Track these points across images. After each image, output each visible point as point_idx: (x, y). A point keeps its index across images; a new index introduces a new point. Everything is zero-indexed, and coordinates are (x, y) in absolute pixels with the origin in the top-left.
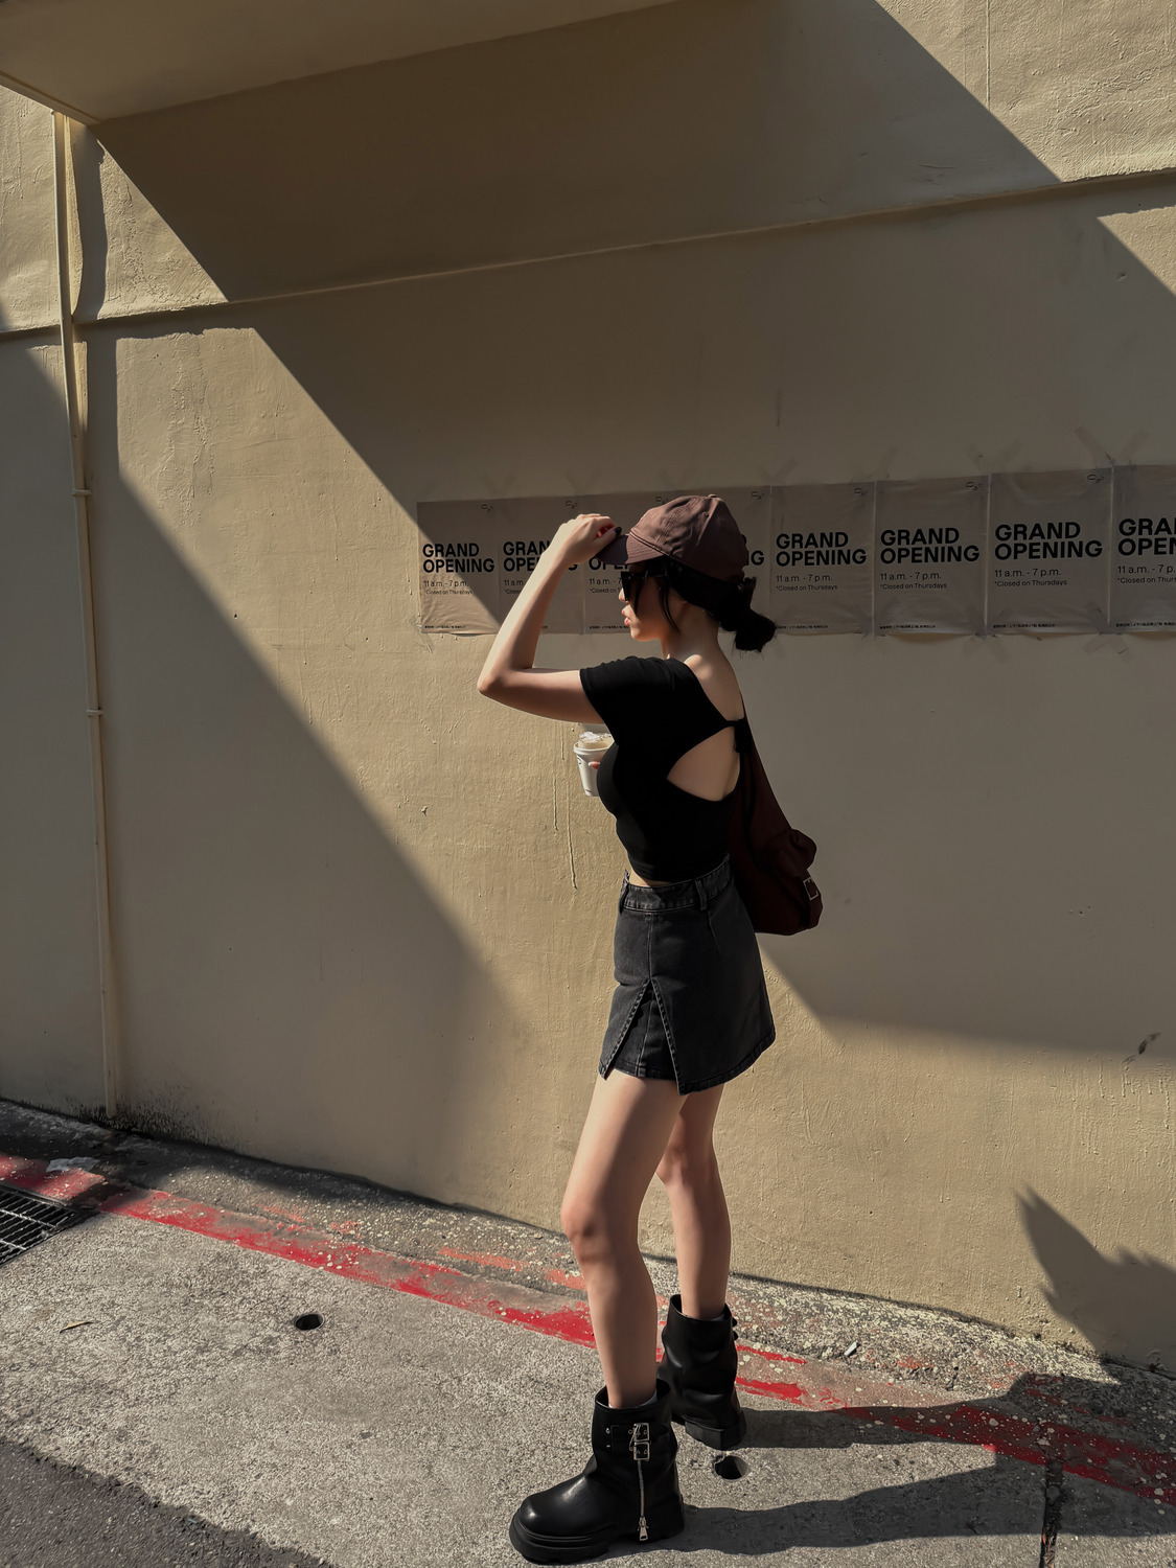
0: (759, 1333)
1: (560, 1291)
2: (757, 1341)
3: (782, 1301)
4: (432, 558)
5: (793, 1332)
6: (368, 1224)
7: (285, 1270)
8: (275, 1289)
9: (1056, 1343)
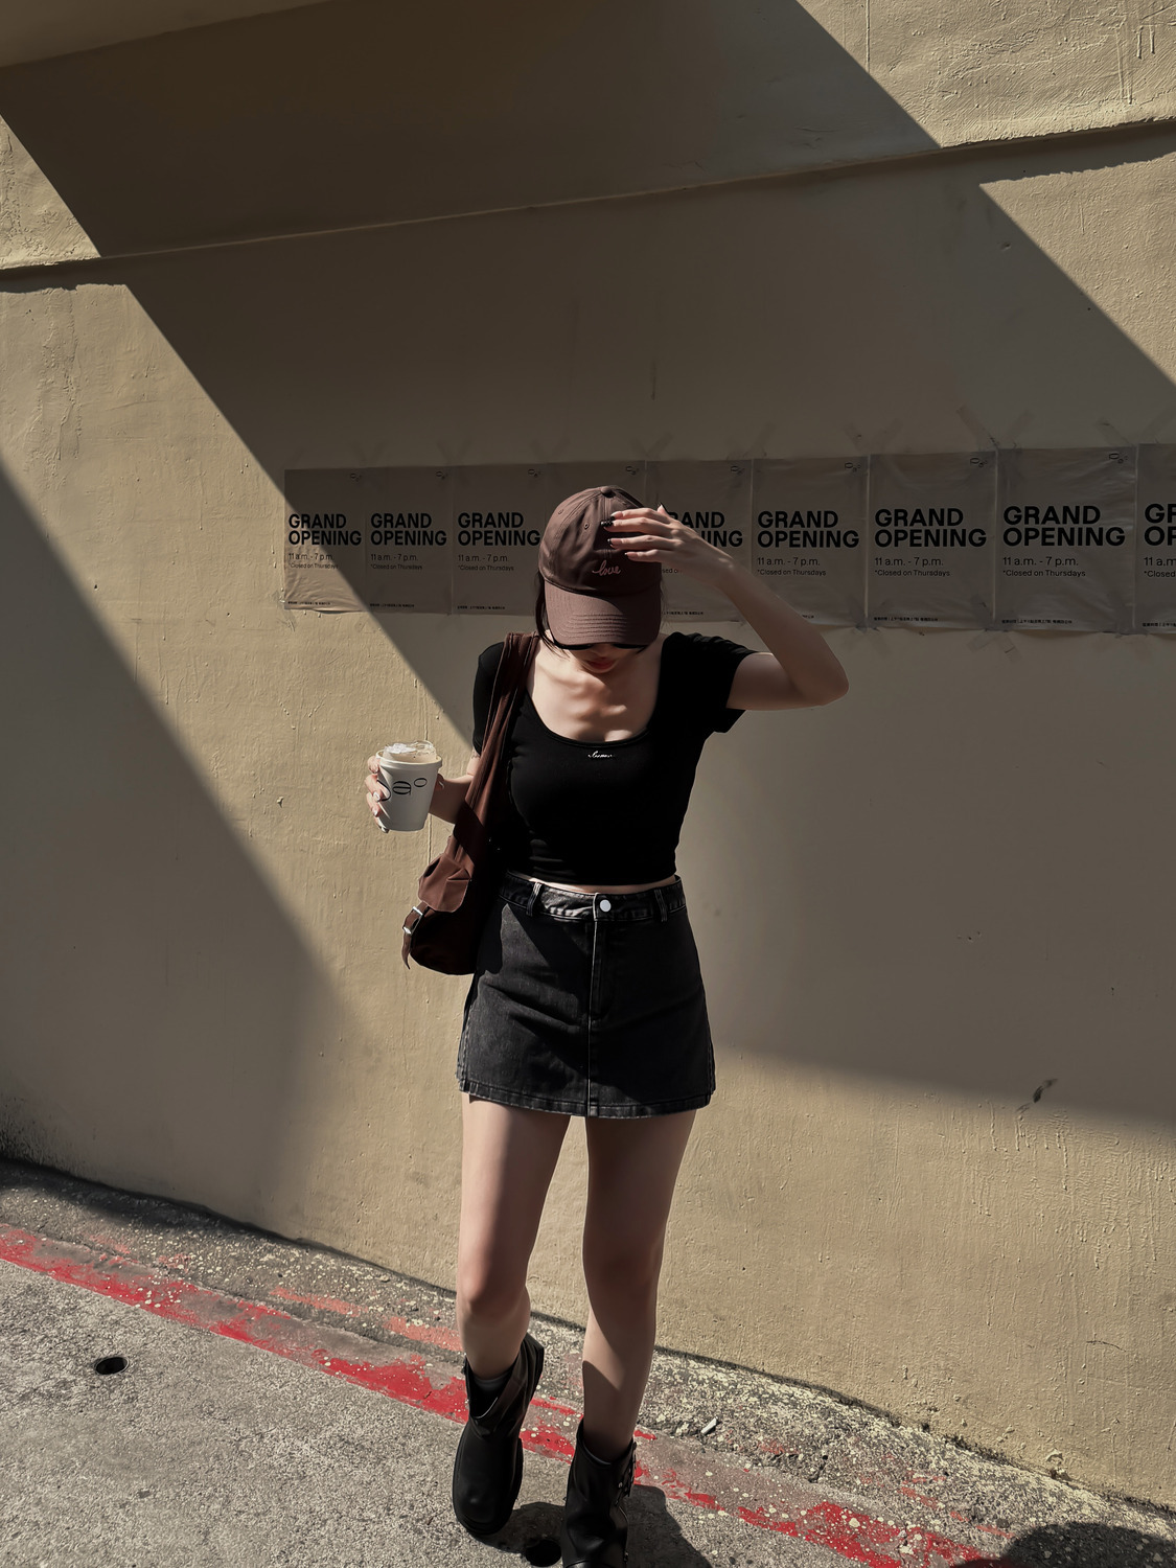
1: (398, 1342)
4: (297, 529)
6: (201, 1258)
7: (97, 1306)
8: (81, 1327)
9: (946, 1436)
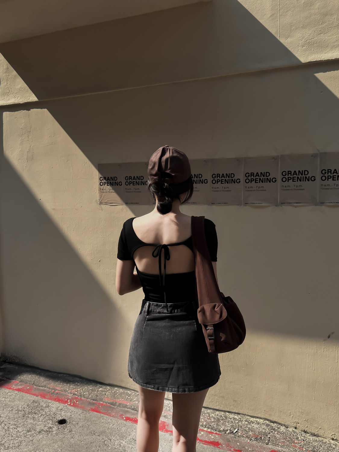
0: (206, 425)
2: (205, 428)
3: (213, 415)
4: (102, 181)
5: (217, 425)
6: (81, 390)
7: (55, 405)
8: (51, 411)
9: (302, 430)
